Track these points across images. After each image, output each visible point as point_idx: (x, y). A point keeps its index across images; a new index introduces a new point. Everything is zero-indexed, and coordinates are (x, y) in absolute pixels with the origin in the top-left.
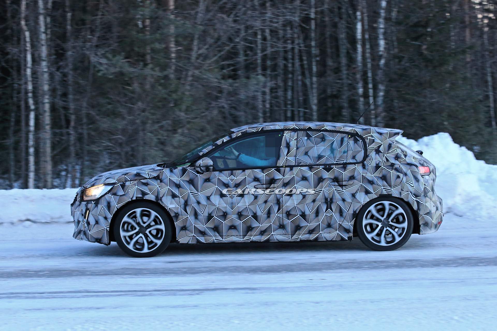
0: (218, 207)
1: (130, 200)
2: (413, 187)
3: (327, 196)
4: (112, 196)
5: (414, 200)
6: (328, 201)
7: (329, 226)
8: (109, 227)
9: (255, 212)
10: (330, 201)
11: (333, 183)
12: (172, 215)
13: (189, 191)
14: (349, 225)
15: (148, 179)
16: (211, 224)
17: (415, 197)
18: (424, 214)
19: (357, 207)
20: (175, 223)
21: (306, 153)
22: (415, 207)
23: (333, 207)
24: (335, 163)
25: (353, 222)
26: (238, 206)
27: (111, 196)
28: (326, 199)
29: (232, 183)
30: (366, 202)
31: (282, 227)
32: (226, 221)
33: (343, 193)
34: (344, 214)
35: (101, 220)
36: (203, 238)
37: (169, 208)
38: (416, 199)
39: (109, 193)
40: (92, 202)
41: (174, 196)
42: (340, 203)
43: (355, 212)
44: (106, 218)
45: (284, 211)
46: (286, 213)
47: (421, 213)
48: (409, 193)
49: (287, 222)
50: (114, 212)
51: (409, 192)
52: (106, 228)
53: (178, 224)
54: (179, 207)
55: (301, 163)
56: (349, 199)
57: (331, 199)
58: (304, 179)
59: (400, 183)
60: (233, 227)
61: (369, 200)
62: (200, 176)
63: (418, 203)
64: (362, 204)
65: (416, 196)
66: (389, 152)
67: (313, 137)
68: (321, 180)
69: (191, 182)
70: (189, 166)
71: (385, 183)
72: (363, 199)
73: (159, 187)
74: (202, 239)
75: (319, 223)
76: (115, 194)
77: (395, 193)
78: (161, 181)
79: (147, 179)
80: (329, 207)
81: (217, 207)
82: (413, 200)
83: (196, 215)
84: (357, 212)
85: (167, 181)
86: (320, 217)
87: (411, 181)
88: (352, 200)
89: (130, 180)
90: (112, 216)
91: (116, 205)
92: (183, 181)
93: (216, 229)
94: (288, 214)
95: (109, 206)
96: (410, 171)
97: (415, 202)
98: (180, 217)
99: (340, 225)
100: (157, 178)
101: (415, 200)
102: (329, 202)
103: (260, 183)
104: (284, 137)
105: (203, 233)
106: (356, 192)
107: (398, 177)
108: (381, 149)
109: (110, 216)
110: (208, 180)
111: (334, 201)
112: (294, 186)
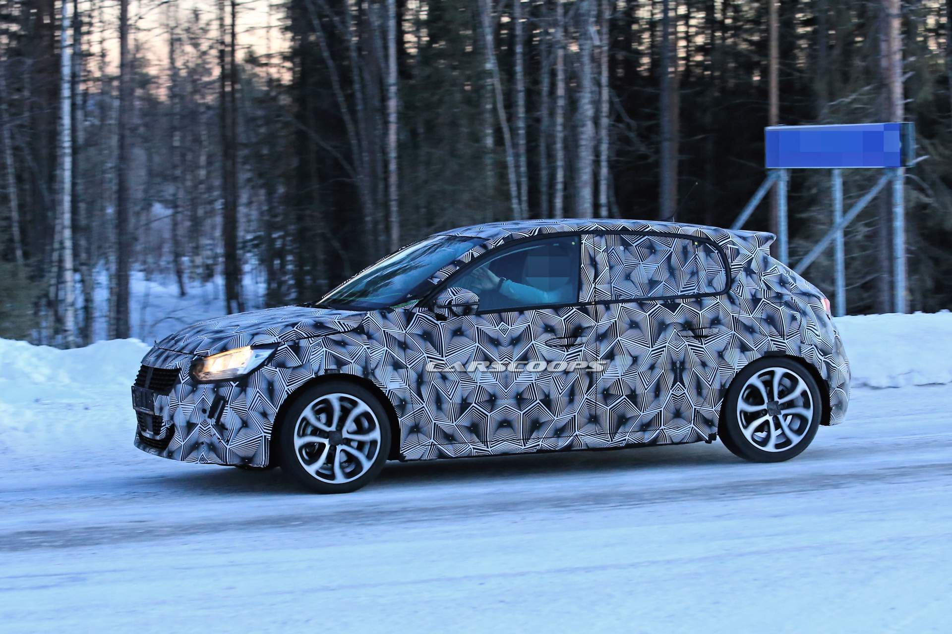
0: (480, 386)
1: (314, 376)
2: (819, 336)
3: (675, 357)
4: (277, 370)
5: (821, 360)
6: (676, 366)
7: (678, 414)
8: (270, 432)
9: (547, 393)
10: (680, 367)
11: (684, 333)
12: (395, 403)
13: (426, 355)
14: (712, 410)
15: (343, 332)
16: (465, 420)
17: (822, 354)
18: (837, 387)
19: (728, 376)
20: (399, 420)
21: (628, 277)
22: (823, 374)
23: (686, 378)
24: (680, 294)
25: (719, 407)
26: (516, 381)
27: (275, 370)
28: (673, 364)
29: (505, 338)
30: (742, 367)
31: (594, 419)
32: (495, 411)
33: (703, 351)
34: (705, 392)
35: (255, 418)
36: (450, 447)
37: (388, 390)
38: (825, 358)
39: (270, 364)
40: (232, 383)
41: (397, 366)
42: (698, 370)
43: (722, 386)
44: (264, 415)
45: (600, 390)
46: (603, 393)
47: (834, 384)
48: (813, 348)
49: (604, 410)
50: (282, 402)
51: (813, 346)
52: (263, 434)
53: (405, 421)
54: (407, 386)
55: (621, 295)
56: (712, 363)
57: (683, 363)
58: (634, 325)
59: (798, 329)
60: (505, 424)
61: (746, 363)
62: (442, 324)
63: (827, 364)
64: (736, 370)
65: (825, 353)
66: (768, 271)
67: (634, 245)
68: (662, 327)
69: (427, 336)
70: (416, 306)
71: (774, 330)
72: (737, 361)
73: (368, 348)
74: (449, 450)
75: (660, 409)
76: (282, 365)
77: (791, 347)
78: (370, 337)
79: (339, 332)
80: (678, 379)
81: (478, 384)
82: (820, 361)
83: (439, 401)
84: (727, 386)
85: (379, 335)
86: (662, 398)
87: (815, 326)
88: (719, 364)
89: (306, 336)
90: (277, 411)
91: (286, 388)
92: (412, 335)
93: (474, 429)
94: (607, 395)
95: (271, 389)
96: (811, 306)
97: (823, 363)
98: (409, 406)
99: (697, 412)
100: (359, 330)
101: (824, 361)
102: (678, 368)
103: (556, 335)
104: (583, 246)
105: (450, 438)
106: (726, 348)
107: (794, 318)
108: (754, 265)
109: (273, 411)
110: (458, 332)
111: (687, 366)
112: (617, 339)
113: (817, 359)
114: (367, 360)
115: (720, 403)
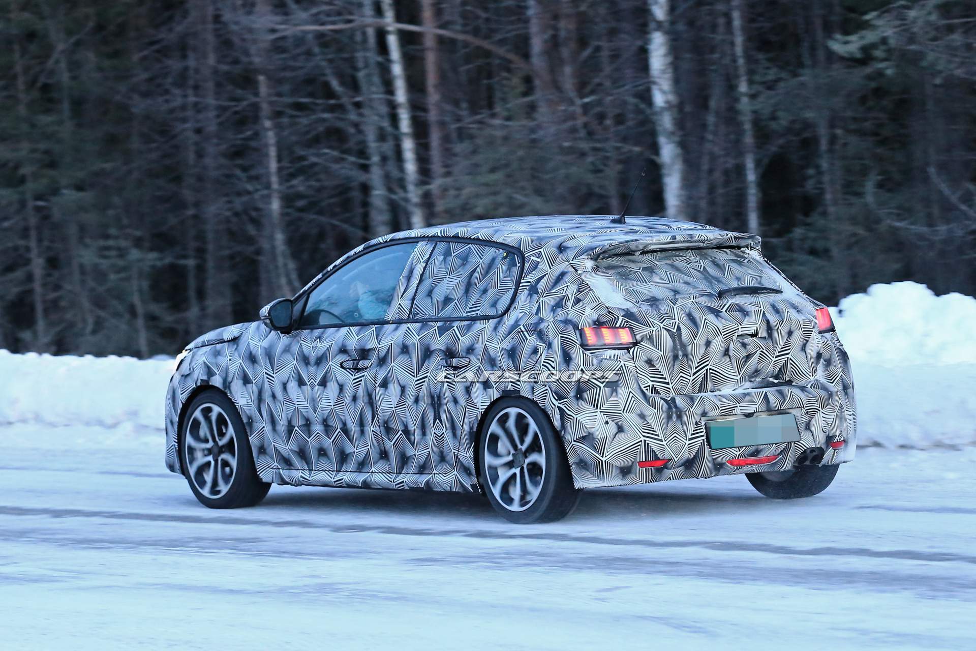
1: (194, 386)
3: (433, 390)
4: (178, 377)
5: (555, 405)
6: (435, 401)
7: (442, 458)
8: (177, 442)
9: (344, 421)
10: (437, 401)
11: (444, 362)
12: (245, 420)
13: (265, 371)
14: (468, 456)
15: (226, 342)
16: (293, 443)
17: (557, 398)
18: (574, 441)
19: (474, 417)
20: (250, 438)
21: (430, 292)
22: (557, 423)
23: (443, 415)
24: (465, 315)
25: (472, 452)
26: (321, 406)
28: (432, 397)
29: (313, 357)
30: (486, 407)
31: (384, 456)
32: (312, 437)
33: (455, 385)
34: (458, 433)
36: (287, 472)
37: (239, 405)
38: (559, 403)
41: (246, 380)
42: (451, 407)
43: (471, 428)
44: (173, 424)
45: (382, 422)
46: (384, 426)
47: (570, 437)
48: (547, 390)
49: (389, 445)
50: (179, 411)
51: (547, 387)
52: (174, 443)
53: (254, 440)
54: (252, 403)
55: (418, 314)
56: (462, 399)
57: (439, 398)
58: (406, 349)
59: (534, 365)
60: (322, 452)
61: (489, 403)
63: (561, 411)
64: (480, 411)
65: (560, 397)
66: (552, 292)
67: (454, 255)
68: (427, 353)
69: (268, 351)
71: (512, 365)
72: (481, 399)
75: (428, 450)
77: (525, 387)
80: (437, 415)
81: (296, 406)
82: (554, 407)
83: (273, 422)
84: (475, 430)
86: (427, 437)
87: (553, 362)
88: (467, 401)
91: (181, 396)
92: (262, 347)
93: (302, 454)
94: (386, 429)
96: (560, 337)
97: (557, 409)
98: (255, 425)
99: (456, 458)
100: (238, 340)
101: (558, 406)
102: (436, 404)
103: (350, 356)
104: (412, 255)
105: (288, 463)
106: (471, 384)
107: (535, 351)
108: (541, 286)
110: (287, 348)
111: (443, 401)
112: (391, 365)
113: (551, 404)
114: (227, 370)
115: (472, 449)
